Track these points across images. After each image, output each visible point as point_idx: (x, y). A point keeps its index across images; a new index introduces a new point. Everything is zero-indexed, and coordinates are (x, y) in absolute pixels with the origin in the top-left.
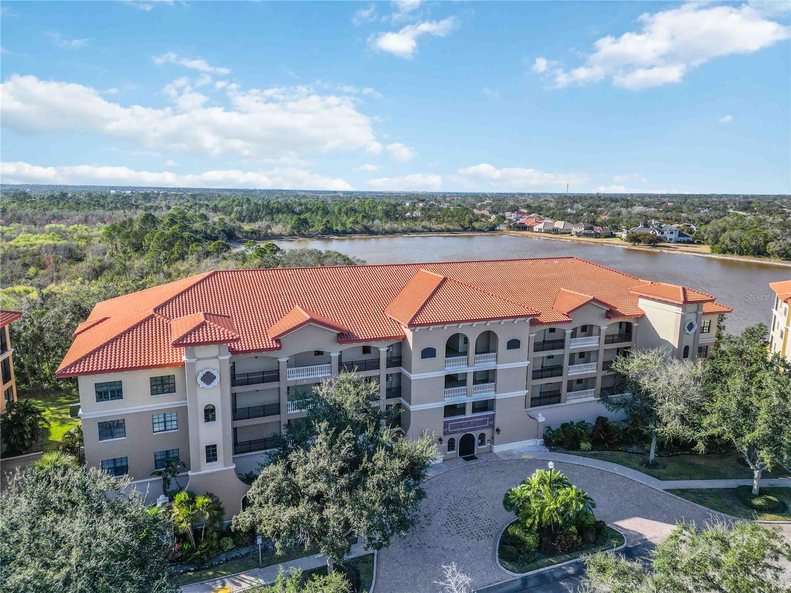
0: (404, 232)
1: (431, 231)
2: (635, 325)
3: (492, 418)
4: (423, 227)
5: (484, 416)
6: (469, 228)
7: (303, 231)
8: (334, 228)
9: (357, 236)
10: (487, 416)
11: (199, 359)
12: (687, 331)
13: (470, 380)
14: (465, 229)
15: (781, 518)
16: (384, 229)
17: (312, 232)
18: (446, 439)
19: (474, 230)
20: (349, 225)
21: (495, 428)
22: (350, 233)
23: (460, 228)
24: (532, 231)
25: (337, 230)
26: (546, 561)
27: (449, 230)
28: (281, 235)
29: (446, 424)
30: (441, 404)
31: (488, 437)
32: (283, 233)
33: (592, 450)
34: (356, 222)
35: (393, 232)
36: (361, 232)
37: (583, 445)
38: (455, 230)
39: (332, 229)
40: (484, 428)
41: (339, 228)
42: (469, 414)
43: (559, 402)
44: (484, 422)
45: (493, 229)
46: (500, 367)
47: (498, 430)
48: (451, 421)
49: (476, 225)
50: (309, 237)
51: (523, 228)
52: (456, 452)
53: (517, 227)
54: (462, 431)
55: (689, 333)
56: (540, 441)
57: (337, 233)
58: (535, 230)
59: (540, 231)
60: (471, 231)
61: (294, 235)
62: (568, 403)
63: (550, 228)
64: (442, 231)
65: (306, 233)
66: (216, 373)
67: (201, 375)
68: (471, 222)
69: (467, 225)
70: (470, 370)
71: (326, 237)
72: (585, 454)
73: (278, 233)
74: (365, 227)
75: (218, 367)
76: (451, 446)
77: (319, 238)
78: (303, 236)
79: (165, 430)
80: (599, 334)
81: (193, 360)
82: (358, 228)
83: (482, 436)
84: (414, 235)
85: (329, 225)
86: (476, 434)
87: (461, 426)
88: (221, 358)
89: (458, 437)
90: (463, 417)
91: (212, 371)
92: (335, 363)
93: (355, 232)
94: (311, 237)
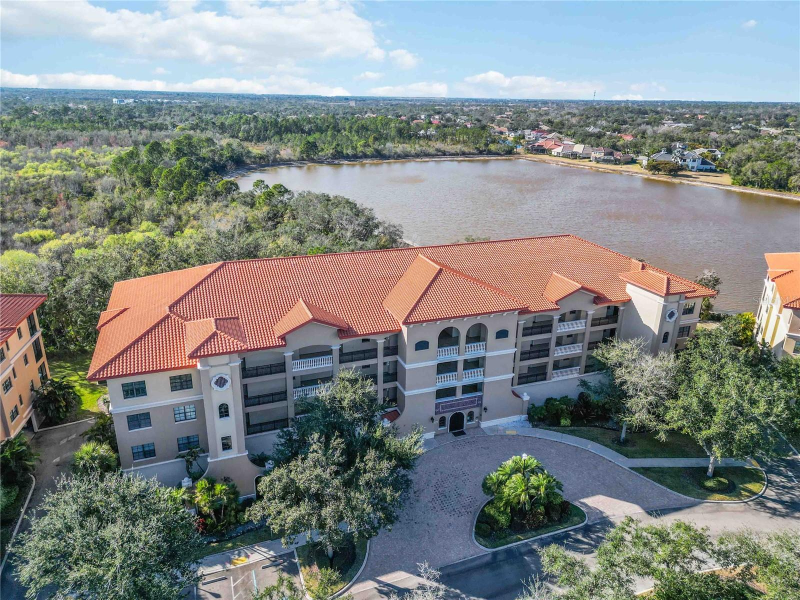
0: (417, 156)
1: (445, 155)
2: (621, 308)
3: (481, 398)
4: (437, 150)
5: (472, 397)
6: (485, 151)
7: (313, 156)
8: (345, 152)
9: (368, 161)
10: (475, 397)
11: (212, 366)
12: (668, 319)
13: (460, 366)
14: (481, 153)
15: (728, 498)
16: (395, 153)
17: (322, 156)
18: (437, 418)
19: (490, 153)
20: (360, 149)
21: (483, 407)
22: (361, 157)
23: (475, 151)
24: (550, 155)
25: (347, 154)
26: (515, 537)
27: (464, 154)
28: (290, 160)
29: (437, 405)
30: (433, 389)
31: (476, 414)
32: (292, 158)
33: (571, 426)
34: (366, 145)
35: (405, 157)
36: (372, 157)
37: (563, 422)
38: (470, 154)
39: (342, 153)
40: (472, 407)
41: (350, 152)
42: (459, 395)
43: (545, 379)
44: (472, 402)
45: (510, 152)
46: (488, 354)
47: (485, 409)
48: (442, 403)
49: (493, 147)
50: (319, 162)
51: (541, 150)
52: (447, 427)
53: (535, 150)
54: (452, 411)
55: (670, 320)
56: (524, 417)
57: (347, 157)
58: (553, 153)
59: (558, 155)
60: (486, 154)
61: (303, 160)
62: (554, 380)
63: (568, 152)
64: (456, 154)
65: (315, 158)
66: (227, 377)
67: (215, 380)
68: (487, 145)
69: (483, 148)
70: (461, 359)
71: (336, 162)
72: (564, 430)
73: (287, 158)
74: (377, 151)
75: (229, 373)
76: (442, 422)
77: (329, 164)
78: (313, 160)
79: (186, 419)
80: (586, 318)
81: (208, 368)
82: (369, 151)
83: (471, 415)
84: (427, 159)
85: (339, 149)
86: (465, 413)
87: (451, 406)
88: (231, 365)
89: (448, 416)
90: (454, 398)
91: (224, 377)
92: (336, 354)
93: (365, 156)
94: (320, 162)
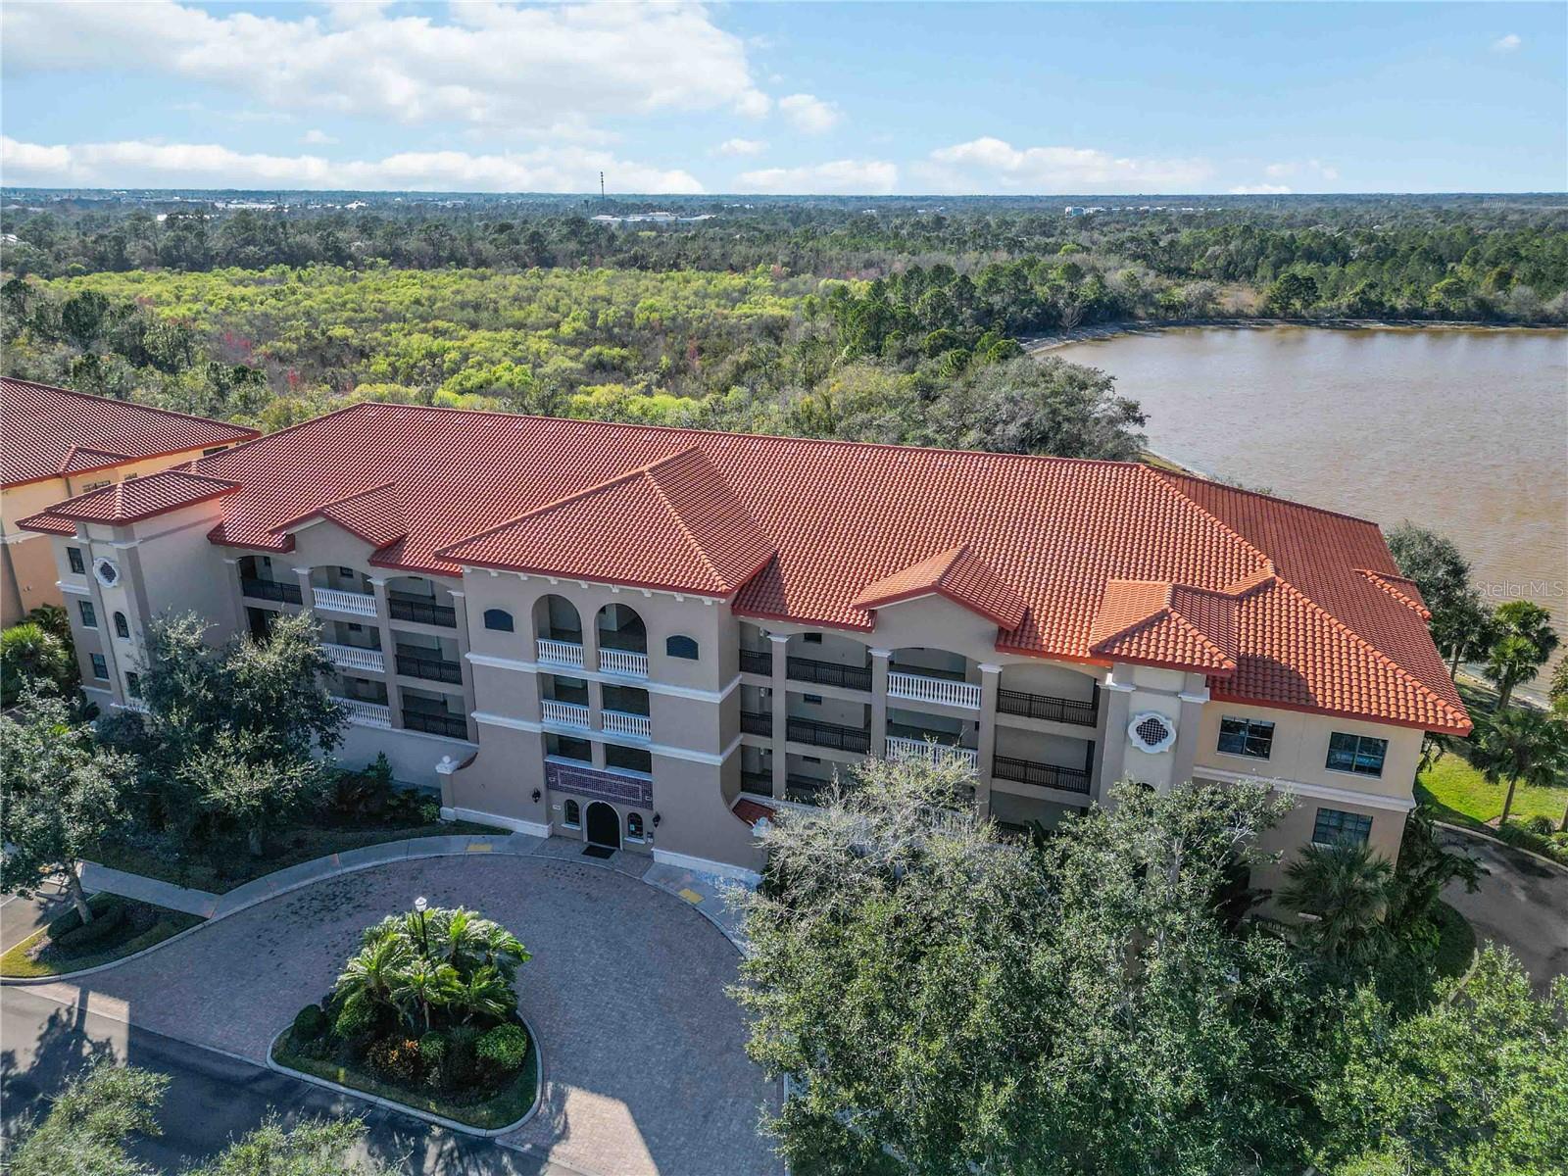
3: (649, 787)
5: (629, 780)
7: (1297, 309)
8: (1388, 305)
10: (638, 782)
13: (595, 696)
16: (1537, 312)
17: (1323, 309)
18: (559, 798)
20: (1434, 297)
21: (655, 813)
28: (1239, 315)
30: (536, 728)
31: (645, 825)
32: (1246, 310)
36: (1467, 316)
40: (634, 804)
41: (1400, 303)
42: (598, 764)
44: (632, 792)
46: (656, 688)
47: (659, 818)
48: (562, 767)
52: (580, 829)
54: (587, 794)
57: (1392, 316)
65: (1301, 314)
70: (592, 678)
71: (1356, 322)
74: (1481, 303)
76: (571, 815)
82: (1458, 302)
83: (635, 819)
85: (1373, 296)
86: (622, 811)
87: (586, 783)
89: (584, 803)
90: (588, 767)
93: (1444, 315)
94: (1315, 322)
